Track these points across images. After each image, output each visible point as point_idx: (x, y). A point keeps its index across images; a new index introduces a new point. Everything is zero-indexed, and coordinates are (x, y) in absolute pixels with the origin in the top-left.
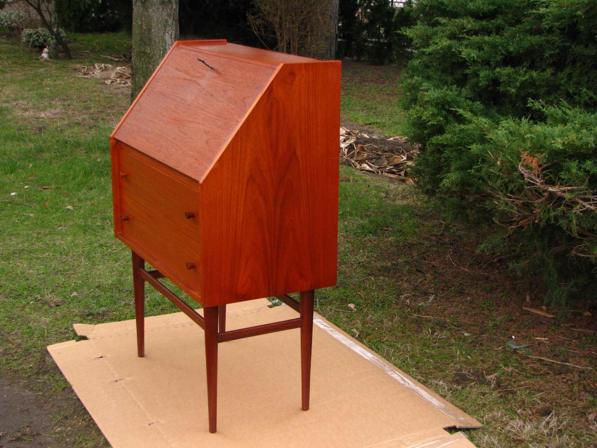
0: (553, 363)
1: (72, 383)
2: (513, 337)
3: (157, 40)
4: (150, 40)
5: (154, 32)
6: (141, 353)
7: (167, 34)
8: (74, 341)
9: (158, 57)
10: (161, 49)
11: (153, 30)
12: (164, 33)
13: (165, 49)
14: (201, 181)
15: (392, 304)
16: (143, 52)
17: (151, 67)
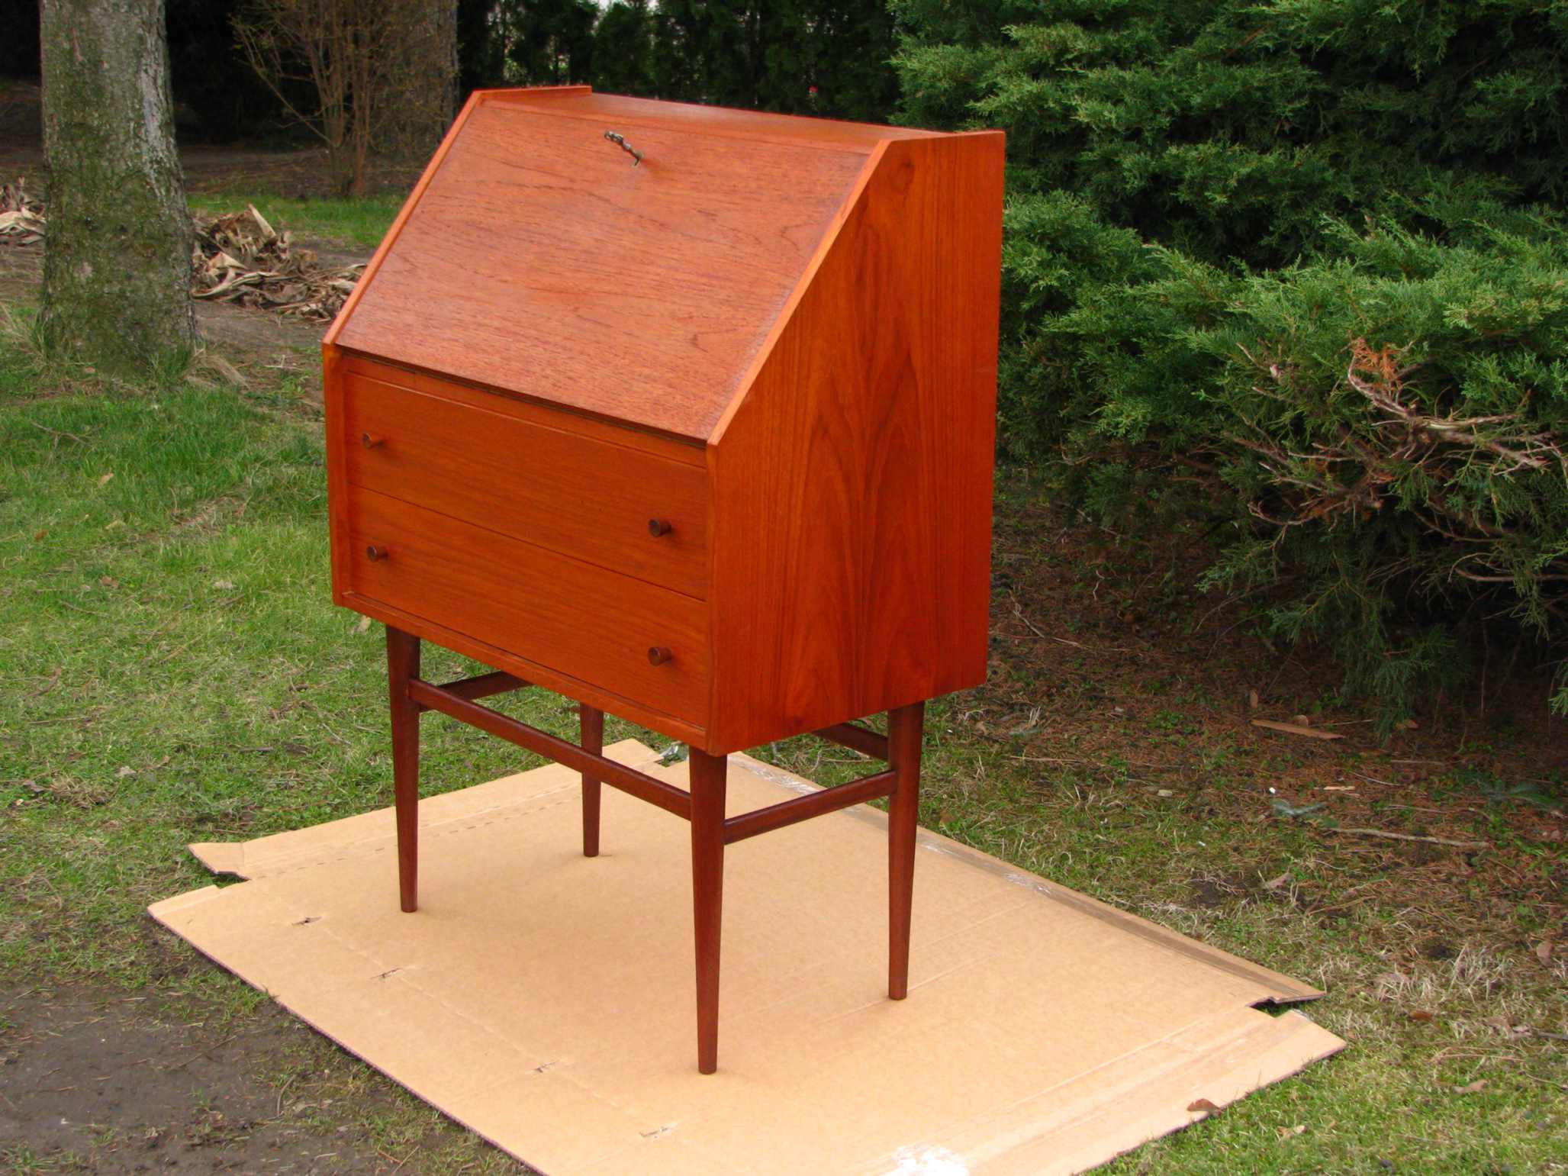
0: (1396, 840)
1: (271, 993)
2: (1272, 790)
3: (118, 91)
4: (99, 91)
5: (107, 71)
6: (409, 901)
7: (143, 75)
8: (214, 887)
9: (122, 138)
10: (131, 115)
11: (106, 66)
12: (137, 72)
13: (142, 117)
14: (714, 438)
15: (948, 736)
16: (81, 125)
17: (105, 164)
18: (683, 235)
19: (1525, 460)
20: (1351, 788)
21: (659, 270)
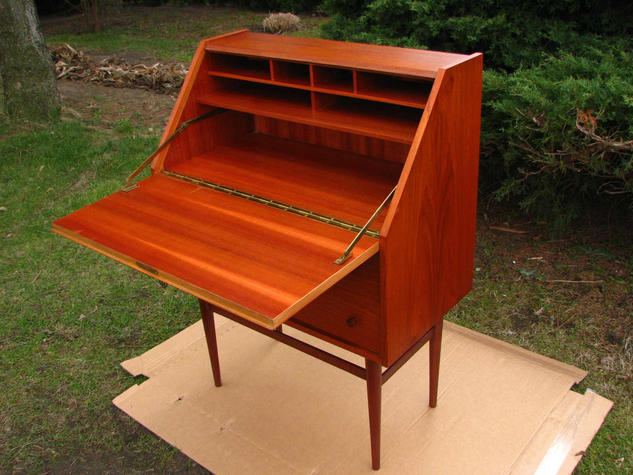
2: (514, 262)
3: (19, 18)
4: (12, 19)
5: (14, 11)
6: (218, 382)
7: (27, 11)
8: (136, 385)
9: (23, 35)
10: (25, 26)
11: (13, 9)
12: (25, 10)
13: (29, 26)
14: (384, 232)
16: (7, 32)
17: (19, 46)
20: (541, 258)
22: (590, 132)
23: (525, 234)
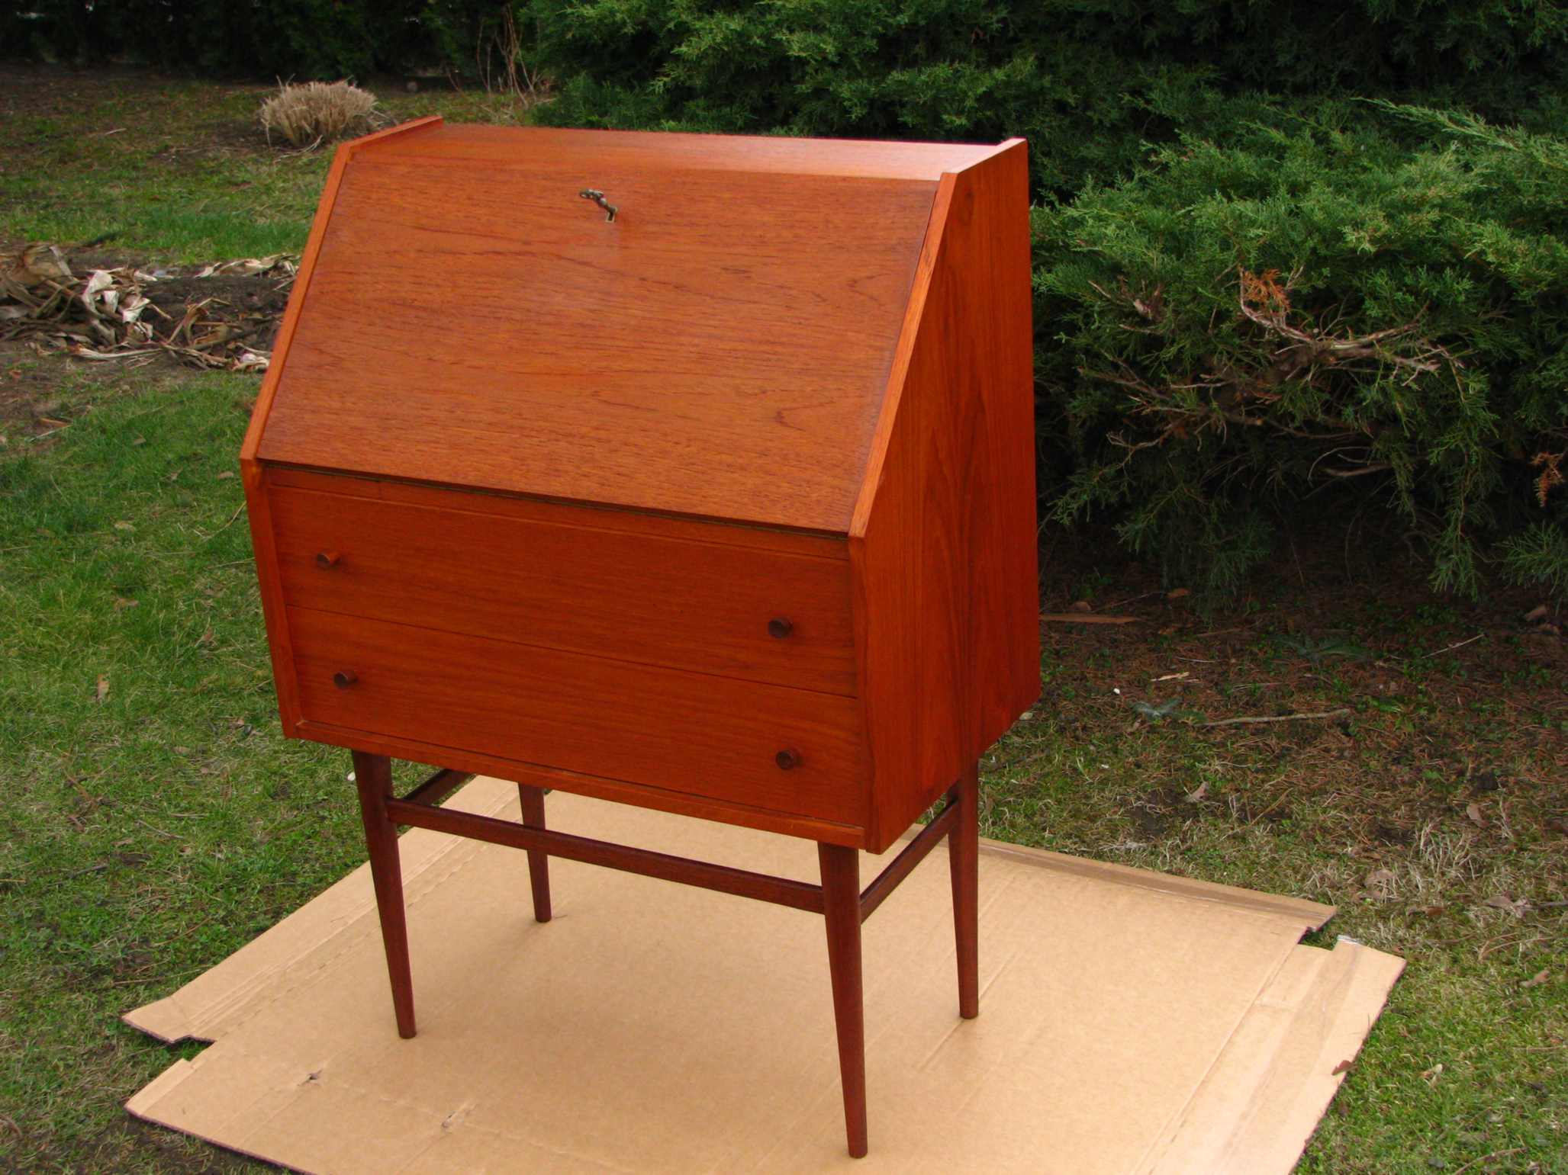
0: (1268, 723)
2: (1117, 691)
6: (407, 1027)
8: (182, 1061)
14: (858, 527)
18: (712, 297)
19: (1420, 367)
20: (1186, 674)
21: (696, 341)
22: (1275, 323)
23: (1133, 624)
